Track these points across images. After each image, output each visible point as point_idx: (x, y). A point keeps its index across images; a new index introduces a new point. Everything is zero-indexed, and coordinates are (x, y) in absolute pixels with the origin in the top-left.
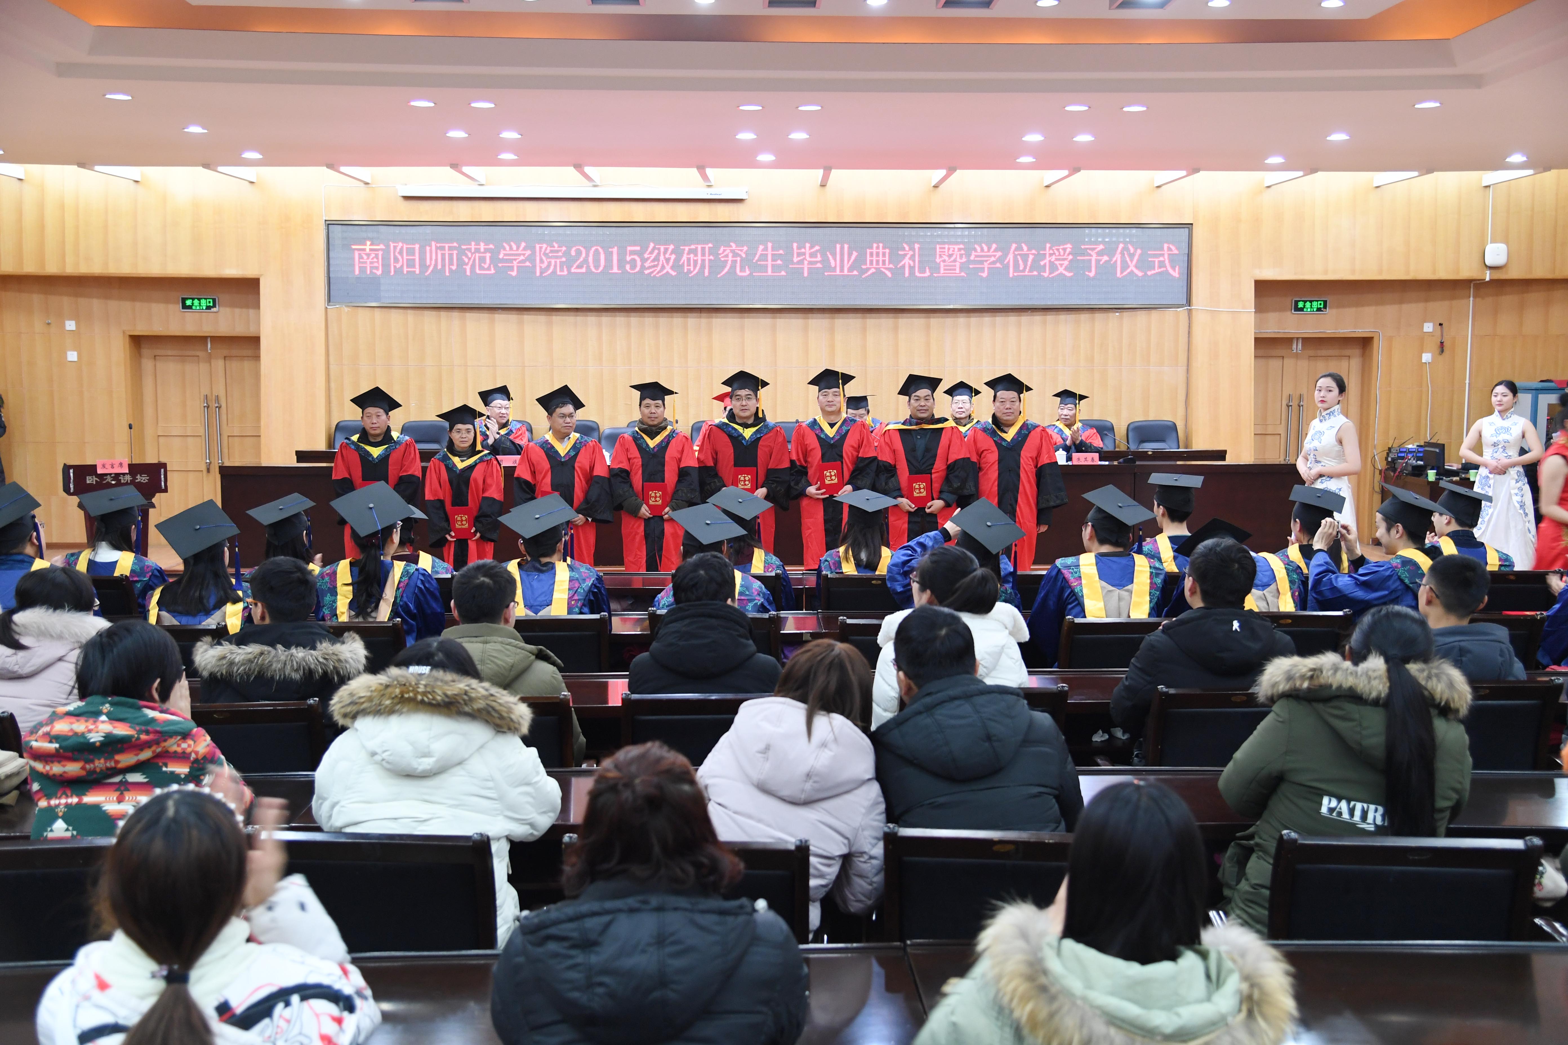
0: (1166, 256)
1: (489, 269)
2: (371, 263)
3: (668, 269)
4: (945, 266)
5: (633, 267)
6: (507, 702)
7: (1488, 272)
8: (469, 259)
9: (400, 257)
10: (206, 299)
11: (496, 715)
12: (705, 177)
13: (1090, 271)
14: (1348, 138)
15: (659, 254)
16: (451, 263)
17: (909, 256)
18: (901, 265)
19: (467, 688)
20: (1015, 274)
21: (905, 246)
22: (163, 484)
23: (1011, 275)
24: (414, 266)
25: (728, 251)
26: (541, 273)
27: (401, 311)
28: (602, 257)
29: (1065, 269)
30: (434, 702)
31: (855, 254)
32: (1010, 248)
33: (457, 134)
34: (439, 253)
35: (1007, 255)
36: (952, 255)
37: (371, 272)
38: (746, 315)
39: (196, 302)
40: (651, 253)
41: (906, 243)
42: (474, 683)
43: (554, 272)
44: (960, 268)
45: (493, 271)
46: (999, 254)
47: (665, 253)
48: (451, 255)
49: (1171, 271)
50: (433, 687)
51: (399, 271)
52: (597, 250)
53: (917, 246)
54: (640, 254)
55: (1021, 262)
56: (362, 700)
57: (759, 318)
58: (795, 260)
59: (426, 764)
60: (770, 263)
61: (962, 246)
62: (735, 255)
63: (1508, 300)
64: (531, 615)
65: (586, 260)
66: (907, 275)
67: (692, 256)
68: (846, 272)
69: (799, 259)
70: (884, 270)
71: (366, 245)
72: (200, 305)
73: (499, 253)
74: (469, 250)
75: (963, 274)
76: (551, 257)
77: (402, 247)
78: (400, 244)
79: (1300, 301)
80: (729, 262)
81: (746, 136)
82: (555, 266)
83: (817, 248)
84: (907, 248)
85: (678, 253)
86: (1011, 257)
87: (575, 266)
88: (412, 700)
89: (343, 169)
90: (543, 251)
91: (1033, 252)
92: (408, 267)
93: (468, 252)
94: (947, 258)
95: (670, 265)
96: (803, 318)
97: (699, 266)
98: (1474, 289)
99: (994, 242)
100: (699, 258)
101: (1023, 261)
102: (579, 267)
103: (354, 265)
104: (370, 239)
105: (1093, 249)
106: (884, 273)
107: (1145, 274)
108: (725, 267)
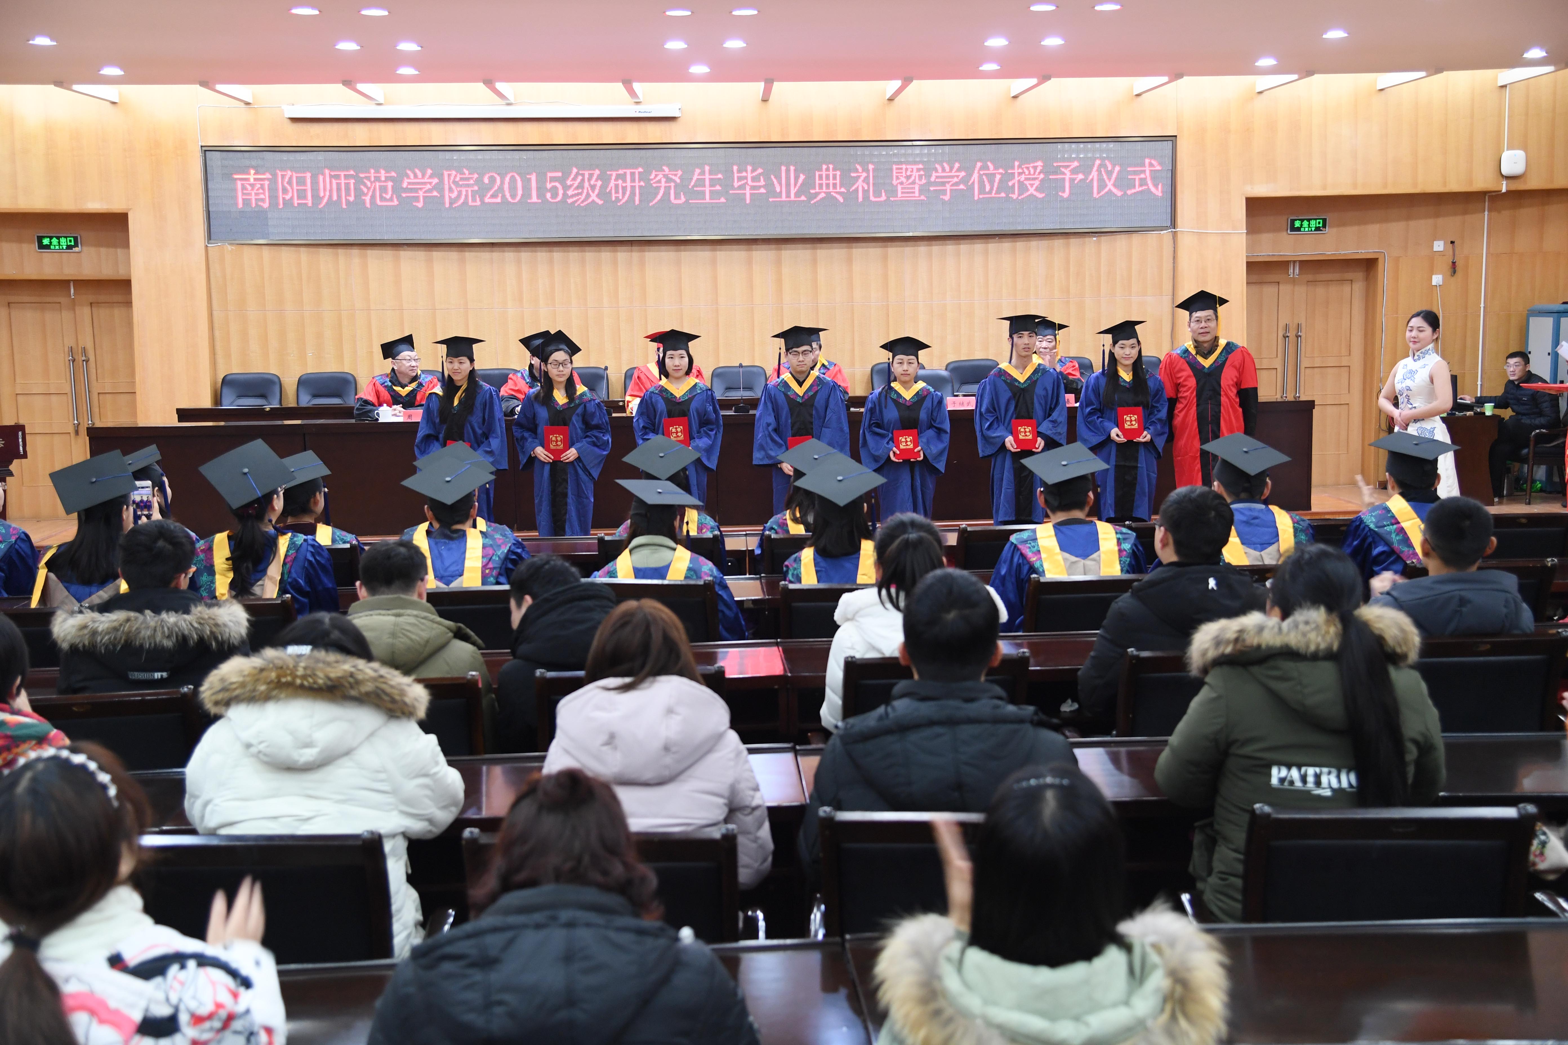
0: (1148, 173)
1: (391, 199)
2: (257, 194)
3: (593, 197)
4: (902, 188)
5: (555, 195)
6: (400, 684)
7: (1504, 183)
8: (369, 189)
9: (289, 188)
10: (66, 237)
11: (386, 698)
12: (632, 93)
13: (1064, 192)
14: (1346, 35)
15: (583, 180)
16: (348, 194)
17: (862, 178)
18: (853, 188)
19: (353, 670)
20: (981, 196)
21: (858, 167)
22: (21, 448)
23: (976, 198)
24: (305, 198)
25: (660, 176)
26: (451, 204)
27: (293, 249)
28: (519, 184)
29: (1036, 190)
30: (315, 686)
31: (802, 177)
32: (975, 167)
33: (348, 46)
34: (334, 182)
35: (971, 175)
36: (911, 176)
37: (256, 204)
38: (682, 247)
39: (55, 241)
40: (574, 179)
41: (859, 164)
42: (361, 663)
43: (465, 203)
44: (920, 190)
45: (396, 202)
46: (963, 174)
47: (589, 180)
48: (347, 185)
49: (1153, 189)
50: (313, 669)
51: (288, 203)
52: (513, 177)
53: (871, 167)
54: (562, 180)
55: (986, 182)
56: (234, 686)
57: (696, 250)
58: (736, 184)
59: (308, 755)
60: (707, 189)
61: (921, 166)
62: (669, 180)
63: (1528, 213)
64: (442, 587)
65: (501, 188)
66: (860, 199)
67: (620, 182)
68: (792, 198)
69: (740, 183)
70: (835, 194)
71: (249, 174)
72: (59, 245)
73: (402, 181)
74: (368, 178)
75: (922, 197)
76: (461, 186)
77: (291, 176)
78: (289, 173)
79: (1296, 220)
80: (662, 189)
81: (675, 45)
82: (466, 196)
83: (760, 171)
84: (860, 170)
85: (604, 178)
86: (975, 176)
87: (489, 196)
88: (290, 685)
89: (219, 87)
90: (452, 178)
91: (1001, 171)
92: (298, 198)
93: (366, 181)
94: (904, 180)
95: (597, 191)
96: (746, 250)
97: (628, 193)
98: (1489, 201)
99: (956, 161)
100: (629, 184)
101: (989, 182)
102: (492, 196)
103: (236, 197)
104: (254, 167)
105: (1067, 167)
106: (836, 198)
107: (1125, 194)
108: (658, 194)
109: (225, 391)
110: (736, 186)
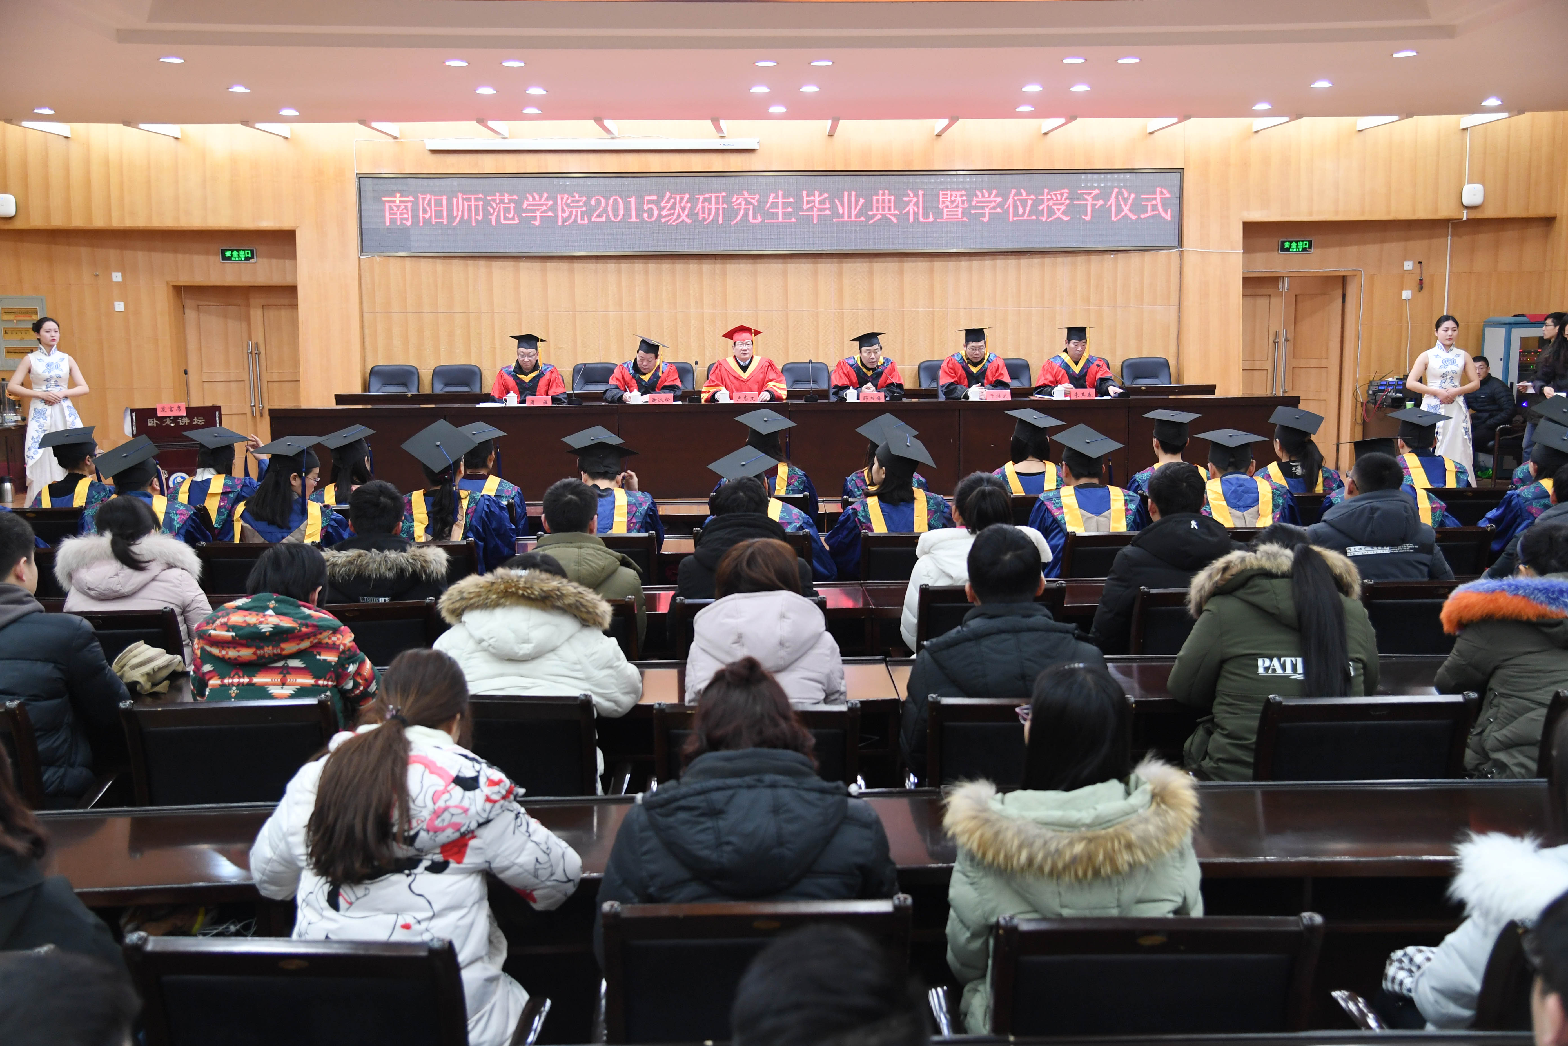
0: (1159, 200)
1: (513, 219)
2: (401, 214)
3: (684, 216)
4: (947, 211)
5: (651, 215)
7: (1465, 212)
8: (494, 210)
9: (428, 209)
10: (244, 250)
12: (718, 129)
13: (1086, 215)
14: (1331, 85)
15: (675, 203)
16: (477, 214)
17: (913, 202)
18: (906, 211)
19: (559, 585)
20: (1015, 219)
21: (910, 192)
23: (1011, 220)
24: (442, 217)
25: (741, 199)
26: (563, 222)
27: (431, 260)
28: (621, 206)
29: (1062, 214)
30: (532, 596)
31: (862, 201)
32: (1010, 193)
33: (486, 91)
34: (466, 203)
35: (1007, 200)
36: (955, 200)
37: (401, 222)
38: (758, 260)
39: (235, 253)
40: (668, 202)
41: (911, 190)
43: (575, 221)
44: (962, 213)
45: (517, 221)
46: (999, 199)
47: (680, 202)
48: (477, 206)
49: (1163, 214)
51: (427, 222)
52: (616, 199)
53: (921, 193)
54: (657, 203)
55: (1020, 207)
56: (472, 596)
57: (769, 263)
58: (805, 207)
59: (525, 649)
60: (781, 211)
61: (964, 192)
62: (748, 203)
63: (1484, 238)
65: (605, 210)
66: (911, 220)
67: (706, 204)
68: (853, 219)
69: (808, 206)
70: (889, 216)
71: (396, 197)
72: (239, 257)
74: (494, 200)
75: (965, 219)
76: (573, 207)
78: (428, 196)
79: (1286, 242)
80: (742, 210)
81: (760, 90)
82: (576, 216)
83: (826, 195)
84: (911, 195)
85: (693, 201)
86: (1010, 201)
87: (595, 215)
88: (514, 594)
89: (374, 125)
90: (564, 200)
91: (1032, 197)
92: (436, 218)
93: (492, 203)
94: (949, 204)
95: (686, 212)
96: (813, 263)
97: (713, 213)
98: (1452, 228)
99: (994, 188)
100: (714, 206)
101: (1022, 206)
102: (599, 216)
103: (384, 217)
104: (399, 191)
105: (1089, 194)
106: (890, 219)
107: (1139, 218)
108: (738, 215)
109: (373, 380)
110: (805, 209)
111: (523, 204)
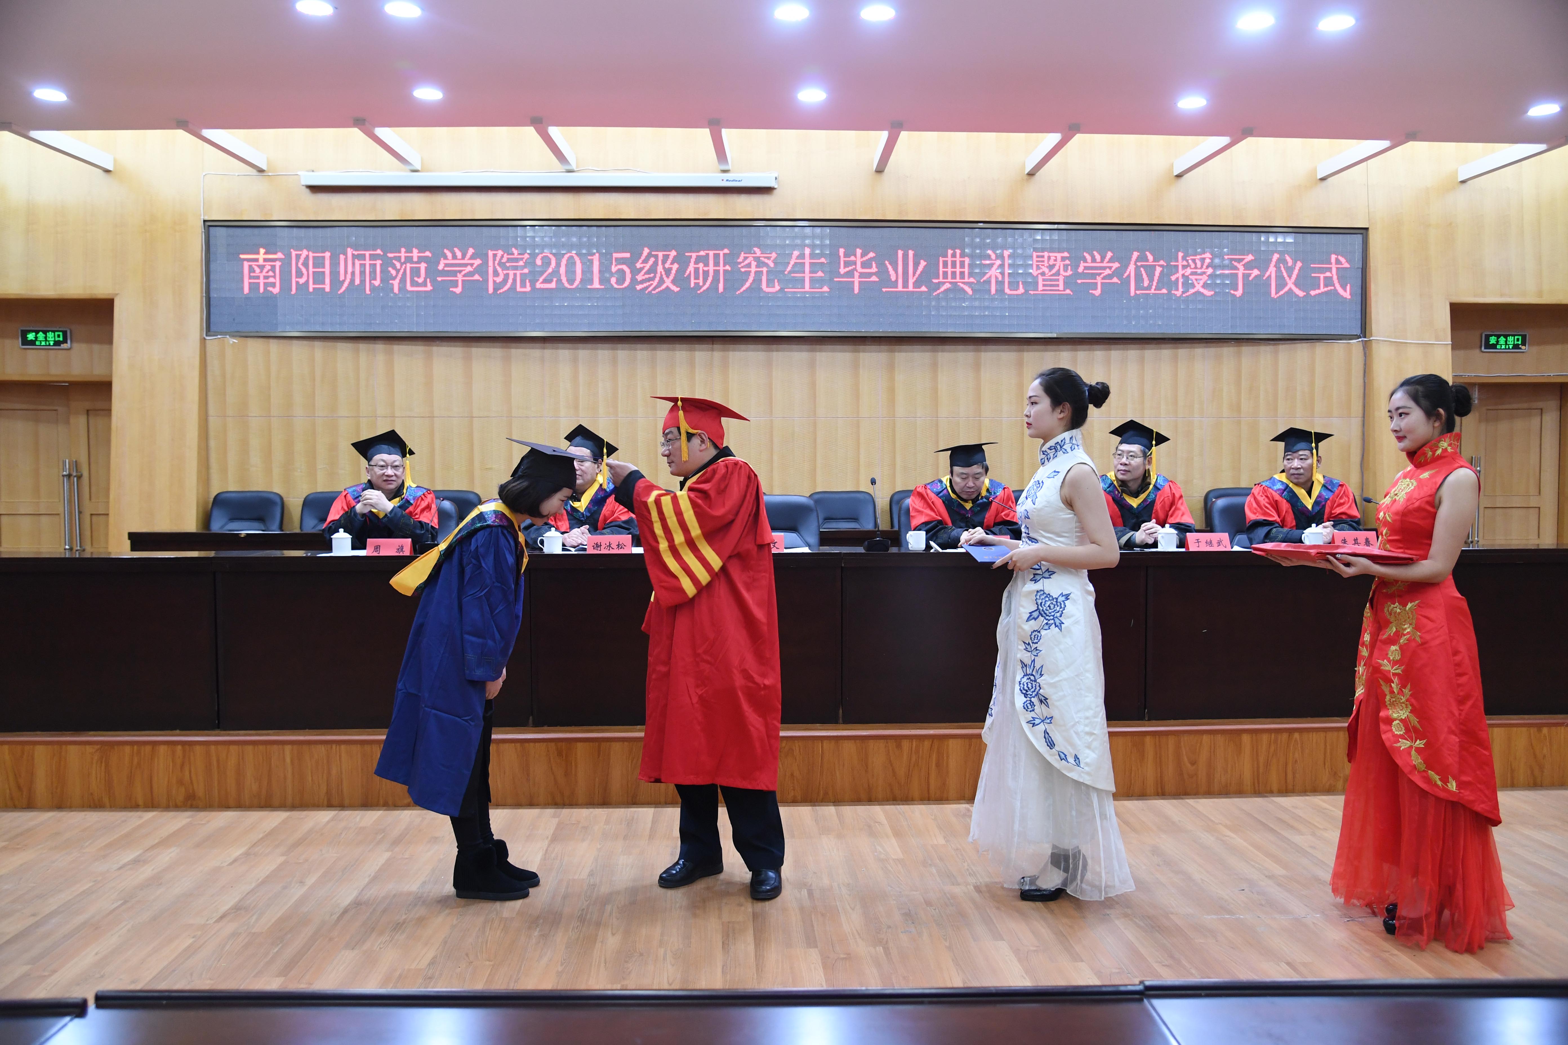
0: (1334, 271)
1: (424, 284)
2: (266, 277)
3: (668, 282)
4: (1044, 280)
5: (621, 280)
8: (398, 271)
9: (304, 270)
10: (54, 332)
12: (719, 145)
13: (1236, 289)
15: (656, 263)
16: (373, 278)
17: (995, 267)
18: (985, 278)
20: (1138, 292)
21: (990, 252)
23: (1132, 294)
24: (323, 282)
25: (751, 259)
26: (495, 290)
27: (306, 342)
28: (579, 267)
29: (1203, 287)
31: (923, 263)
32: (1130, 257)
34: (357, 263)
35: (1126, 267)
36: (1054, 265)
37: (265, 289)
38: (774, 346)
39: (41, 336)
40: (645, 261)
41: (990, 248)
43: (513, 288)
44: (1065, 283)
45: (429, 288)
46: (1116, 265)
47: (664, 262)
48: (373, 266)
49: (1340, 291)
51: (300, 287)
52: (571, 257)
53: (1006, 252)
54: (630, 263)
55: (1145, 276)
57: (791, 351)
58: (842, 271)
60: (807, 276)
61: (1066, 254)
62: (760, 264)
65: (556, 272)
66: (993, 292)
67: (701, 265)
68: (911, 288)
69: (847, 269)
70: (962, 285)
71: (259, 254)
72: (46, 340)
74: (398, 259)
75: (1068, 291)
76: (508, 268)
77: (307, 256)
78: (305, 253)
79: (1492, 335)
80: (752, 275)
82: (514, 280)
83: (872, 255)
84: (993, 257)
85: (682, 261)
86: (1132, 268)
87: (541, 280)
90: (498, 259)
91: (1162, 262)
92: (314, 283)
93: (395, 262)
94: (1046, 270)
95: (671, 277)
96: (852, 351)
97: (710, 279)
99: (1110, 250)
100: (711, 268)
101: (1147, 276)
102: (546, 281)
103: (242, 280)
104: (264, 246)
105: (1240, 261)
106: (963, 290)
107: (1308, 295)
108: (747, 280)
110: (842, 273)
111: (439, 263)
